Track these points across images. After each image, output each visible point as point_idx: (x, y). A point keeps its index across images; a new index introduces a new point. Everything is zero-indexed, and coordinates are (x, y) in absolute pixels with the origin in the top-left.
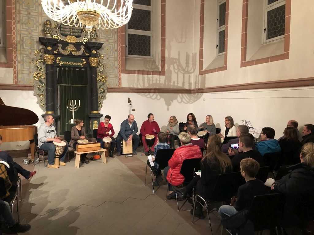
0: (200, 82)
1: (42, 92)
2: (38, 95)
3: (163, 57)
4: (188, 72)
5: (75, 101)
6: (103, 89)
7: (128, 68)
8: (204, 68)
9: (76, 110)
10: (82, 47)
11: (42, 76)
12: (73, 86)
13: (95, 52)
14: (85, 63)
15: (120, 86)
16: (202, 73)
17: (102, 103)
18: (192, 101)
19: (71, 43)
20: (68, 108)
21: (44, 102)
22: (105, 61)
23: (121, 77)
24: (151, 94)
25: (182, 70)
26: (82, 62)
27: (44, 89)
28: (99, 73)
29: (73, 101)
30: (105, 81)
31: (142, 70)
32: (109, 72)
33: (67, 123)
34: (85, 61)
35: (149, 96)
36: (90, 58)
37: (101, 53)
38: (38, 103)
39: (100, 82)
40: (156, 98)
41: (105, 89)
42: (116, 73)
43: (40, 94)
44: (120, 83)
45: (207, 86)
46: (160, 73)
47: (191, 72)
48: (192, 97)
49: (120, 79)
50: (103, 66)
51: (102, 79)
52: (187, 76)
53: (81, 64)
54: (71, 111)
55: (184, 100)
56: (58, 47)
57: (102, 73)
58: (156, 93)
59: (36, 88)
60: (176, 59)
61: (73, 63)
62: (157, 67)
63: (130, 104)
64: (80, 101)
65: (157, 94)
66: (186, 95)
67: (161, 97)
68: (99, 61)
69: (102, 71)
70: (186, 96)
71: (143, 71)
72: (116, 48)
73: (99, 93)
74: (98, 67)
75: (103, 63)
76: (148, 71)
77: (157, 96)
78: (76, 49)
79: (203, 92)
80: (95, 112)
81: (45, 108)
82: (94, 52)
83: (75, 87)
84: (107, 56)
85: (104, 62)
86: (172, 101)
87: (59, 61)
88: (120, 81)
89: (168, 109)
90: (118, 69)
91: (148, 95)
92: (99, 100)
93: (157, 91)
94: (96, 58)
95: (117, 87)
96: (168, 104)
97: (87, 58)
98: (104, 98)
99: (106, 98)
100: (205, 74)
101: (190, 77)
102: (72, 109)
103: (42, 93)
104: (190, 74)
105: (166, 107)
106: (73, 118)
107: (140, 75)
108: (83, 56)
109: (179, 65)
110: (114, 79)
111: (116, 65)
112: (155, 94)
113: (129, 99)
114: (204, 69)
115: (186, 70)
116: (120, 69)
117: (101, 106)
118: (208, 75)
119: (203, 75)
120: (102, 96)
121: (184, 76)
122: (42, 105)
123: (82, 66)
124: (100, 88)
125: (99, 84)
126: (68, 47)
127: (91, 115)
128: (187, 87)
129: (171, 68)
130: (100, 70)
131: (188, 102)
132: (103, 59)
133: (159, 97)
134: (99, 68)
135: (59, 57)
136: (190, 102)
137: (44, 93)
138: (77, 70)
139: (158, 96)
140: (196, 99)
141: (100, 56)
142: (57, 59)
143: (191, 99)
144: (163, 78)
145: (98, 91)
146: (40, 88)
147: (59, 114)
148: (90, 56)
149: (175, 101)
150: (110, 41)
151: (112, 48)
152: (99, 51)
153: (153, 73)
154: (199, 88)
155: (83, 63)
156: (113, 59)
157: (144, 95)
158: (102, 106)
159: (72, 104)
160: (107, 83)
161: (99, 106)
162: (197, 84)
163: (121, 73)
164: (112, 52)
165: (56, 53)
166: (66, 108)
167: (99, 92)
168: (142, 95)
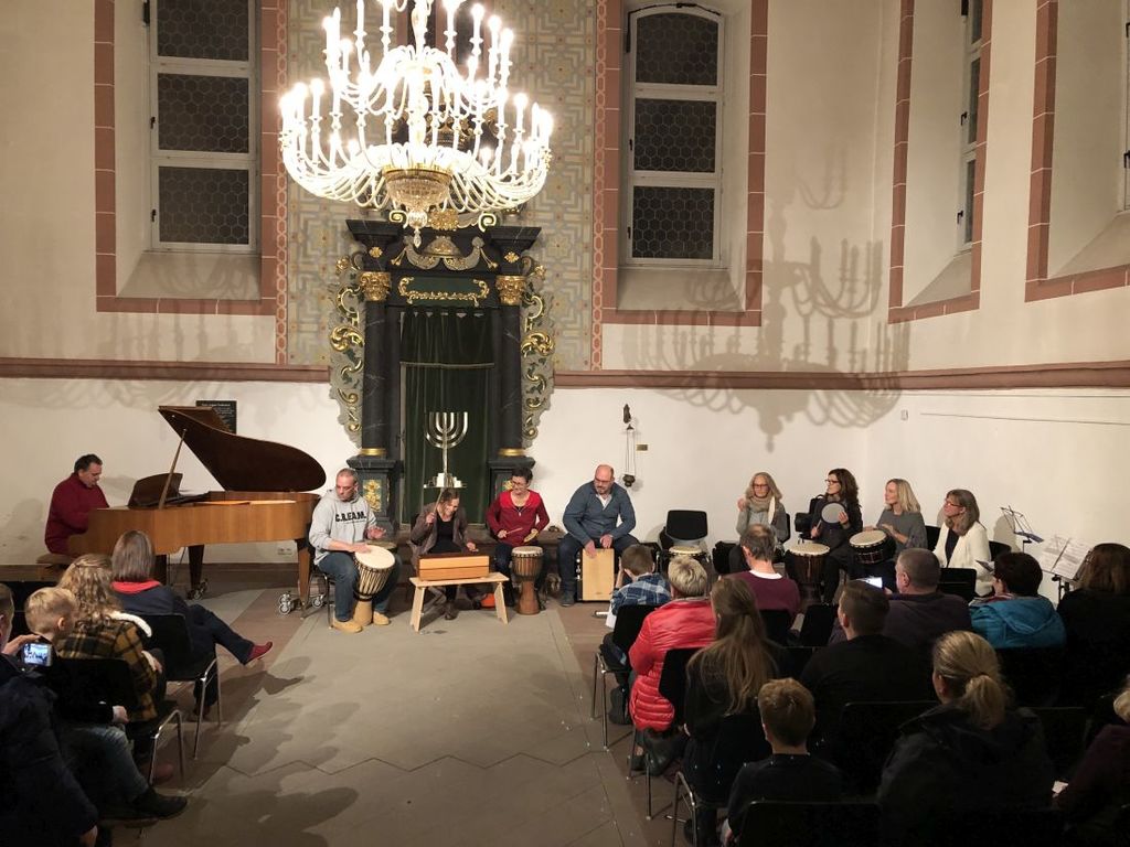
0: (891, 350)
1: (355, 387)
2: (342, 397)
3: (755, 262)
4: (851, 312)
5: (452, 414)
6: (541, 376)
7: (628, 304)
8: (907, 300)
9: (454, 444)
10: (477, 242)
11: (356, 338)
12: (446, 370)
13: (516, 258)
14: (485, 292)
15: (596, 365)
16: (899, 315)
17: (538, 423)
18: (866, 417)
19: (442, 233)
20: (428, 437)
21: (358, 420)
22: (547, 285)
23: (601, 336)
24: (709, 393)
25: (825, 306)
26: (478, 290)
27: (358, 377)
28: (529, 324)
29: (445, 414)
30: (548, 350)
31: (676, 309)
32: (563, 319)
33: (425, 486)
34: (485, 287)
35: (698, 399)
36: (500, 278)
37: (537, 259)
38: (341, 421)
39: (533, 352)
40: (727, 405)
41: (548, 375)
42: (587, 322)
43: (348, 395)
44: (597, 355)
45: (916, 364)
46: (738, 319)
47: (862, 309)
48: (866, 403)
49: (598, 343)
50: (543, 301)
51: (539, 343)
52: (843, 325)
53: (472, 296)
54: (439, 446)
55: (834, 414)
56: (405, 245)
57: (539, 325)
58: (726, 388)
59: (337, 376)
60: (801, 266)
61: (450, 295)
62: (734, 297)
63: (627, 425)
64: (466, 414)
65: (730, 391)
66: (842, 393)
67: (745, 403)
68: (531, 285)
69: (540, 316)
70: (842, 398)
71: (678, 313)
72: (587, 239)
73: (529, 389)
74: (526, 306)
75: (541, 292)
76: (696, 313)
77: (729, 398)
78: (457, 251)
79: (898, 388)
80: (511, 452)
81: (359, 438)
82: (512, 258)
83: (452, 369)
84: (558, 268)
85: (546, 289)
86: (789, 418)
87: (408, 291)
88: (597, 350)
89: (770, 447)
90: (593, 308)
91: (695, 395)
92: (526, 413)
93: (728, 383)
94: (516, 278)
95: (586, 369)
96: (771, 426)
97: (491, 276)
98: (544, 404)
99: (549, 405)
100: (907, 320)
101: (854, 328)
102: (441, 442)
103: (353, 391)
104: (859, 320)
105: (762, 437)
106: (445, 469)
107: (665, 327)
108: (480, 271)
109: (816, 288)
110: (577, 342)
111: (586, 297)
112: (723, 391)
113: (627, 408)
114: (906, 302)
115: (843, 303)
116: (597, 308)
117: (531, 432)
118: (916, 325)
119: (902, 324)
120: (537, 399)
121: (831, 326)
122: (353, 427)
123: (477, 304)
124: (530, 372)
125: (526, 360)
126: (433, 243)
127: (499, 461)
128: (843, 366)
129: (786, 297)
130: (531, 315)
131: (852, 423)
132: (544, 279)
133: (736, 403)
134: (531, 309)
135: (407, 276)
136: (861, 422)
137: (359, 391)
138: (461, 315)
139: (735, 398)
140: (879, 411)
141: (532, 269)
142: (402, 283)
143: (862, 411)
144: (748, 334)
145: (524, 383)
146: (350, 375)
147: (402, 458)
148: (500, 271)
149: (799, 417)
150: (566, 217)
151: (573, 241)
152: (531, 253)
153: (715, 318)
154: (890, 370)
155: (480, 293)
156: (576, 276)
157: (682, 396)
158: (535, 431)
159: (441, 426)
160: (554, 358)
161: (527, 433)
162: (882, 358)
163: (602, 322)
164: (572, 252)
165: (398, 264)
166: (423, 436)
167: (527, 385)
168: (672, 396)
